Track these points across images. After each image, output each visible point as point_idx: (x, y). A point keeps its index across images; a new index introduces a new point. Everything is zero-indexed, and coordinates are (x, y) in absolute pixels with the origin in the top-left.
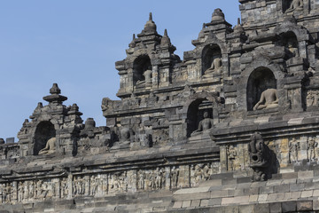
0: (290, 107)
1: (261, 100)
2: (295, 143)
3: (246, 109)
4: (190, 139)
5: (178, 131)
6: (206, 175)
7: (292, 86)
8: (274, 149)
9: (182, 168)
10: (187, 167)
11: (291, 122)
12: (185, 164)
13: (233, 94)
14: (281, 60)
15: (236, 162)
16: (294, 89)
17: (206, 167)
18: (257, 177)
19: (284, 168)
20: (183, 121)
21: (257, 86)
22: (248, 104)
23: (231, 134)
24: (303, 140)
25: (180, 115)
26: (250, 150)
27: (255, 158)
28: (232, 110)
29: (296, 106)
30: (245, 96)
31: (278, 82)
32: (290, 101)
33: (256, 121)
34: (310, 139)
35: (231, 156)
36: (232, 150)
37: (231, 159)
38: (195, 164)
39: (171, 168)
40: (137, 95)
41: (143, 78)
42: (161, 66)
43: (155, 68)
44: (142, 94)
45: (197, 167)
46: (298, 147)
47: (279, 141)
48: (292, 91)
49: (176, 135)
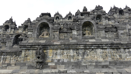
0: (54, 38)
1: (42, 35)
2: (55, 52)
3: (36, 37)
4: (13, 47)
5: (10, 44)
6: (17, 60)
7: (55, 30)
8: (46, 54)
9: (8, 56)
10: (10, 56)
11: (55, 43)
12: (10, 55)
13: (32, 31)
14: (52, 21)
15: (28, 58)
16: (56, 31)
17: (17, 57)
18: (38, 67)
19: (50, 63)
20: (12, 41)
21: (41, 30)
22: (37, 35)
23: (28, 46)
24: (59, 51)
25: (11, 39)
26: (37, 54)
27: (39, 58)
28: (30, 36)
29: (56, 38)
30: (36, 32)
31: (50, 28)
32: (54, 36)
33: (40, 42)
34: (62, 51)
35: (27, 55)
36: (28, 52)
37: (26, 56)
38: (13, 55)
39: (4, 56)
40: (3, 34)
41: (6, 31)
42: (12, 28)
43: (10, 28)
44: (5, 34)
45: (14, 57)
46: (56, 54)
47: (48, 51)
48: (55, 32)
49: (9, 45)
